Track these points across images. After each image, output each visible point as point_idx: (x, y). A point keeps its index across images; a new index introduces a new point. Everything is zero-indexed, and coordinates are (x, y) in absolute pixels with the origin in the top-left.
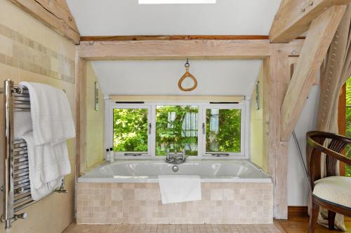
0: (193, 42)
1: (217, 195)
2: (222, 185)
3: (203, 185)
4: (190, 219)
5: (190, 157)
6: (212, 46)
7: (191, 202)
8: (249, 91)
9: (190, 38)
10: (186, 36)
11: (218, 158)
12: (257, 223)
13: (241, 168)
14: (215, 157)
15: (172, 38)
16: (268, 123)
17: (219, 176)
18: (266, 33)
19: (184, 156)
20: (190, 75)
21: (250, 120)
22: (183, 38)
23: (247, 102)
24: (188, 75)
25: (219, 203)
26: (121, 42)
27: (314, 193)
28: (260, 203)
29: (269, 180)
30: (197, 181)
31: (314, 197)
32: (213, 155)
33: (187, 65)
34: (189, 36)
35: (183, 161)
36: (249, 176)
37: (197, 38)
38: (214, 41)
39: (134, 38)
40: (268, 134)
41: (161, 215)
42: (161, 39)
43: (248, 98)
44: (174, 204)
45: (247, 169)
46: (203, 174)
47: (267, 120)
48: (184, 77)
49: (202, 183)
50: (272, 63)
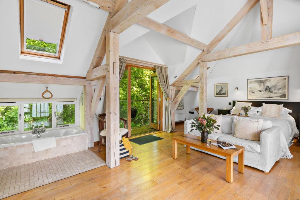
0: (50, 77)
1: (63, 143)
2: (66, 139)
3: (57, 140)
4: (50, 156)
5: (47, 129)
6: (60, 79)
7: (50, 149)
8: (79, 96)
9: (49, 75)
10: (46, 74)
11: (63, 128)
12: (81, 151)
13: (75, 130)
14: (62, 128)
15: (38, 74)
16: (86, 111)
17: (64, 135)
18: (84, 76)
19: (44, 129)
20: (49, 92)
21: (79, 109)
22: (45, 75)
23: (78, 101)
24: (47, 91)
25: (64, 146)
26: (5, 74)
27: (100, 134)
28: (83, 143)
29: (86, 133)
30: (54, 139)
31: (100, 136)
32: (61, 126)
33: (47, 87)
34: (48, 74)
35: (43, 131)
36: (79, 133)
37: (52, 75)
38: (61, 78)
39: (14, 73)
40: (86, 116)
41: (33, 158)
42: (32, 74)
43: (78, 99)
44: (41, 151)
45: (77, 130)
46: (57, 135)
47: (86, 110)
48: (45, 92)
49: (56, 139)
50: (87, 88)
